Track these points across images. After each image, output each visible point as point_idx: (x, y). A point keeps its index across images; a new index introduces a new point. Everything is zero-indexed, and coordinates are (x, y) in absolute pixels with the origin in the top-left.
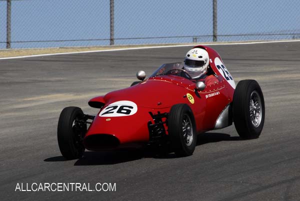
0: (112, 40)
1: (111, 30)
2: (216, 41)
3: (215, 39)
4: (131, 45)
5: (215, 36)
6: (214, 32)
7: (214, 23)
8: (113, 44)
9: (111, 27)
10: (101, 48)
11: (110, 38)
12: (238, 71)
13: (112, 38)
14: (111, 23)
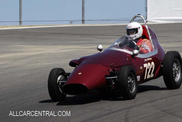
0: (20, 22)
1: (20, 16)
2: (84, 24)
3: (83, 22)
4: (32, 25)
5: (83, 21)
6: (83, 18)
7: (83, 13)
8: (21, 24)
9: (20, 14)
10: (13, 27)
11: (19, 21)
12: (97, 42)
13: (21, 21)
14: (20, 11)
